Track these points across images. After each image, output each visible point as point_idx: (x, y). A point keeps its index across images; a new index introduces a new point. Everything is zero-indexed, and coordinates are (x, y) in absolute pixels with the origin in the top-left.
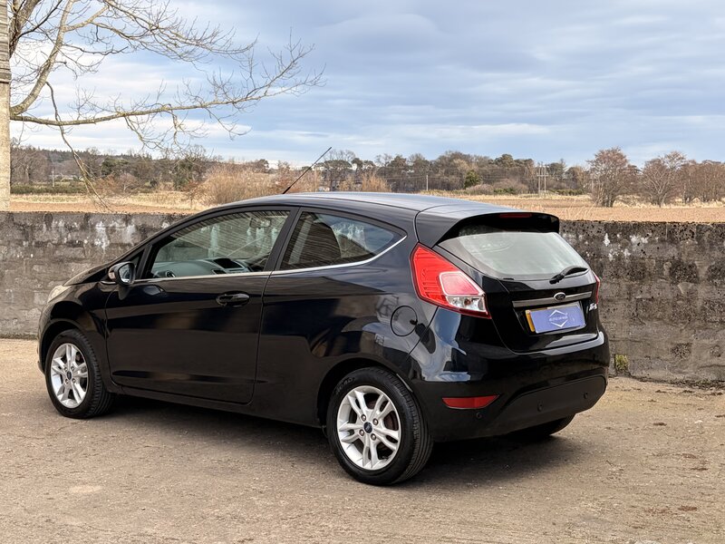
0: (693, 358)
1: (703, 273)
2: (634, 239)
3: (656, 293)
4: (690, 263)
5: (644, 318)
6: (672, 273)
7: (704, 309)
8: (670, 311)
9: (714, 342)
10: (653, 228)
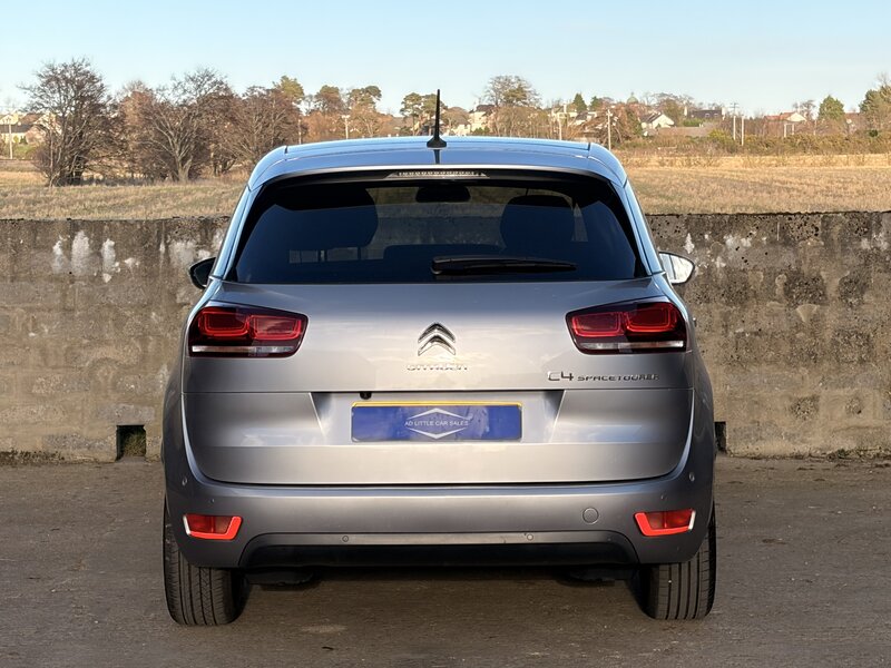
0: (821, 418)
1: (832, 288)
2: (730, 240)
3: (764, 323)
4: (814, 275)
5: (747, 362)
6: (788, 293)
7: (835, 343)
8: (786, 349)
9: (853, 392)
10: (758, 222)
